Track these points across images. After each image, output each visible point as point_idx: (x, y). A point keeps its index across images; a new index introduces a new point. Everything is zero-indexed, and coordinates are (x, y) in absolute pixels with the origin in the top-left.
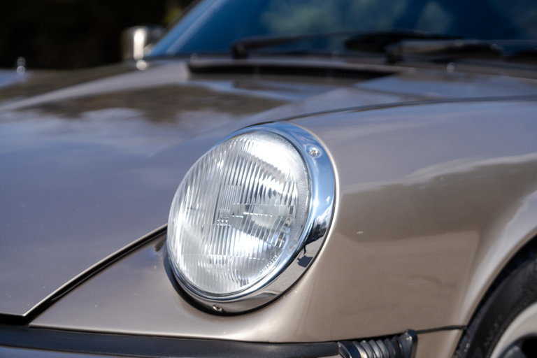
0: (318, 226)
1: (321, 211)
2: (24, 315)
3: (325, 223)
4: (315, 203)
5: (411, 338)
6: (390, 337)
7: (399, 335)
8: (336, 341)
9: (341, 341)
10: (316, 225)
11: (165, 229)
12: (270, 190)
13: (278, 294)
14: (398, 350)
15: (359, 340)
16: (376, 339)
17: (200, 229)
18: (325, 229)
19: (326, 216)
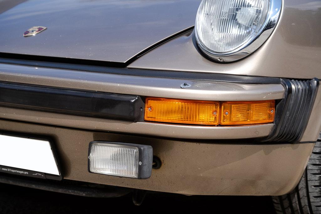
0: (271, 21)
1: (273, 15)
2: (125, 62)
3: (274, 21)
4: (271, 13)
5: (316, 81)
6: (306, 80)
7: (310, 80)
8: (280, 78)
9: (282, 78)
10: (270, 21)
11: (193, 27)
12: (249, 3)
13: (250, 53)
14: (310, 87)
15: (291, 79)
16: (299, 80)
17: (210, 24)
18: (274, 24)
19: (276, 18)
